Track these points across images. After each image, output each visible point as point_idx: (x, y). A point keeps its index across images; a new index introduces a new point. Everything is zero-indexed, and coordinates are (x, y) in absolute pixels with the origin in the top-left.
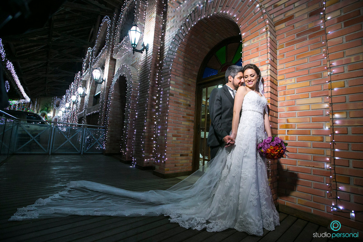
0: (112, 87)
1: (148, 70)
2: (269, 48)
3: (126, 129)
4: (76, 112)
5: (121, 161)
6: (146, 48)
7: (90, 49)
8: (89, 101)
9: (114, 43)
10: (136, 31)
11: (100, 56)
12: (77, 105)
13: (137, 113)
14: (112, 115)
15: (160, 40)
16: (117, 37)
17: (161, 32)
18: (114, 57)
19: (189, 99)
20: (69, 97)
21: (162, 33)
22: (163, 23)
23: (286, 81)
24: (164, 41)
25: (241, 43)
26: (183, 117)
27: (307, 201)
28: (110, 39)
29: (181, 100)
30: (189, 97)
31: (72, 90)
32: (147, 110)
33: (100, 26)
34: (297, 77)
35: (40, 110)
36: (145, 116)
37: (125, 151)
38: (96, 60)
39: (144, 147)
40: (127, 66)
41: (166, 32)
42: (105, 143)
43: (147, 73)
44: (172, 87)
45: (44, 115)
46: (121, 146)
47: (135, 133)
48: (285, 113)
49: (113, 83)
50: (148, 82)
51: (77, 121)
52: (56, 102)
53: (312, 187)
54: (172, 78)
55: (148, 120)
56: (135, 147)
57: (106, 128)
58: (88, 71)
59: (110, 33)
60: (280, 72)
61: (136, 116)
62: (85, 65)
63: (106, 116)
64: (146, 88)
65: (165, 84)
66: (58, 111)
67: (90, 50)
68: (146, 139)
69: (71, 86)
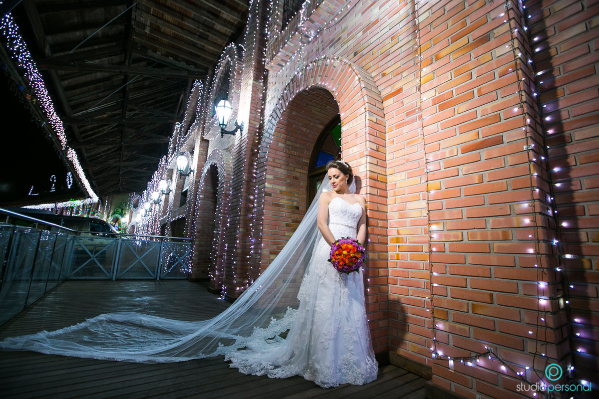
0: (202, 181)
1: (242, 159)
2: (368, 135)
3: (215, 243)
4: (159, 215)
5: (209, 291)
6: (239, 128)
7: (178, 124)
8: (175, 200)
9: (205, 118)
10: (224, 106)
11: (190, 135)
12: (160, 205)
13: (229, 220)
14: (201, 221)
15: (259, 115)
16: (210, 109)
17: (260, 103)
18: (205, 137)
19: (296, 199)
20: (151, 192)
21: (262, 105)
22: (264, 92)
23: (396, 177)
24: (264, 116)
25: (340, 127)
26: (287, 225)
27: (420, 346)
28: (201, 111)
29: (283, 201)
30: (296, 195)
31: (155, 182)
32: (239, 216)
33: (191, 92)
34: (408, 171)
35: (111, 213)
36: (237, 224)
37: (215, 275)
38: (185, 141)
39: (235, 269)
40: (219, 152)
41: (267, 104)
42: (191, 263)
43: (241, 162)
44: (269, 183)
45: (116, 220)
46: (209, 267)
47: (226, 249)
48: (395, 222)
49: (203, 175)
50: (242, 176)
51: (158, 230)
52: (134, 201)
53: (426, 326)
54: (268, 171)
55: (241, 229)
56: (225, 269)
57: (194, 241)
58: (175, 156)
59: (202, 103)
60: (389, 164)
61: (228, 225)
62: (171, 147)
63: (193, 224)
64: (239, 184)
65: (260, 179)
66: (137, 214)
67: (177, 126)
68: (238, 258)
69: (154, 177)
